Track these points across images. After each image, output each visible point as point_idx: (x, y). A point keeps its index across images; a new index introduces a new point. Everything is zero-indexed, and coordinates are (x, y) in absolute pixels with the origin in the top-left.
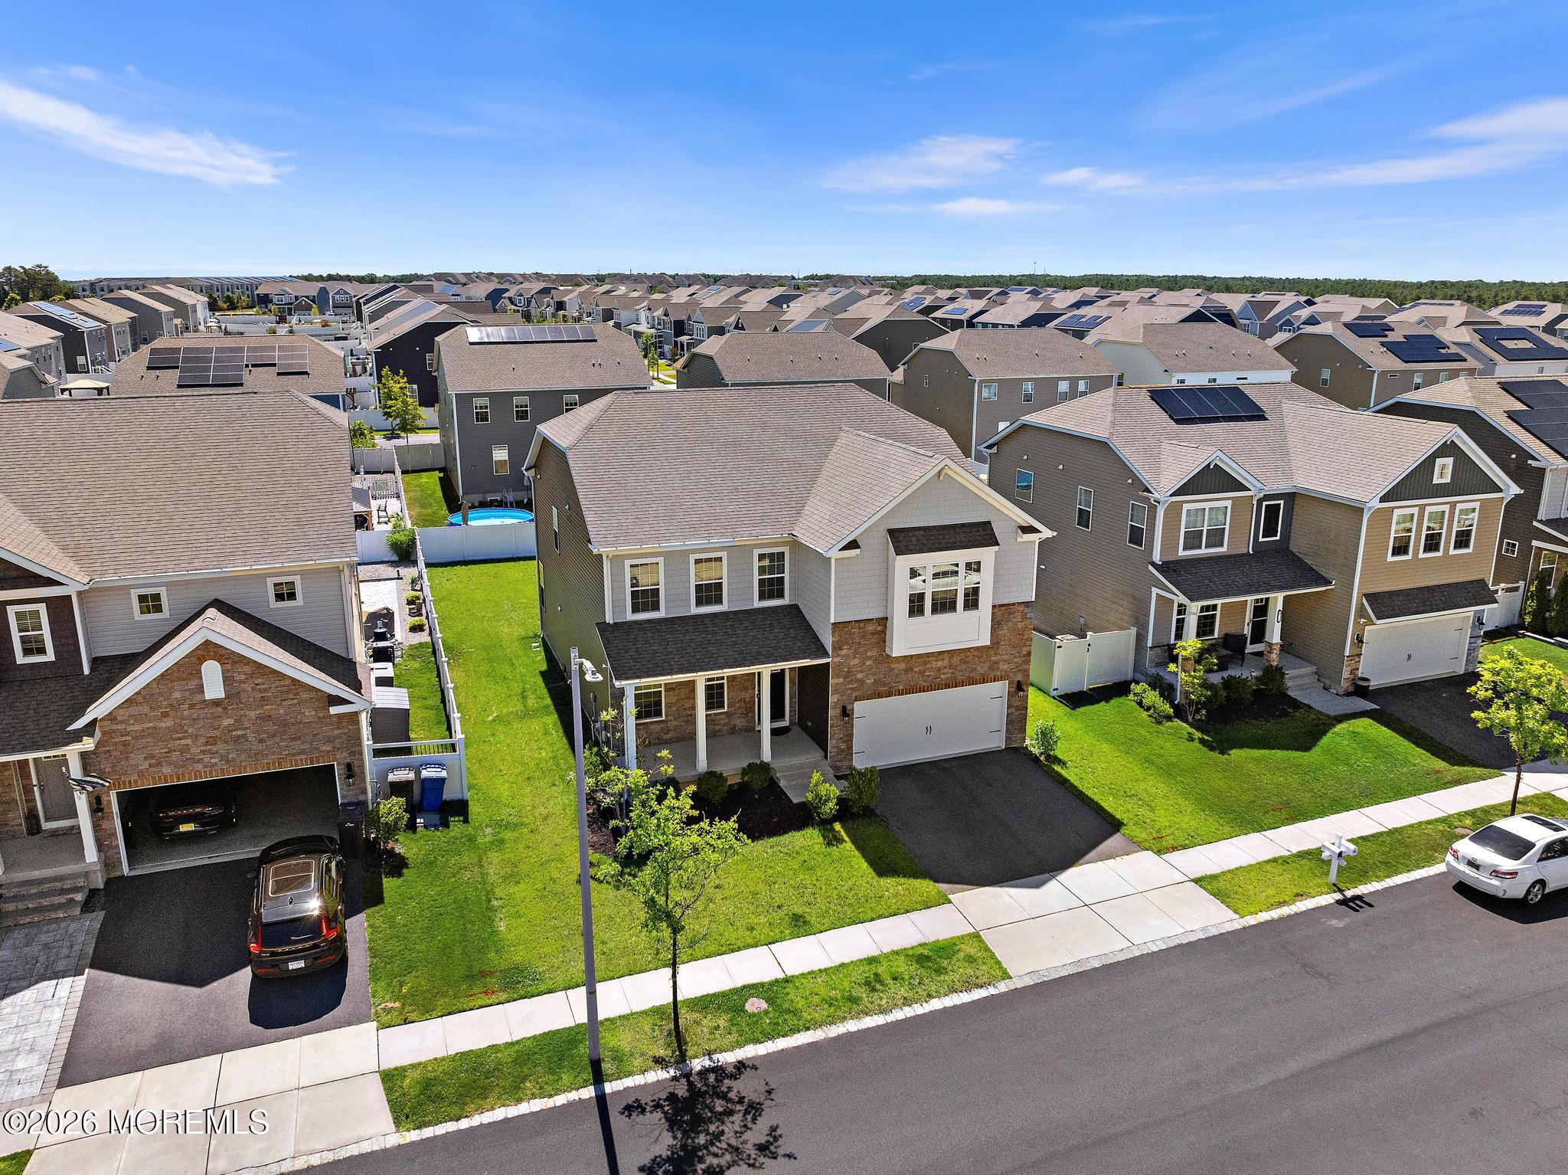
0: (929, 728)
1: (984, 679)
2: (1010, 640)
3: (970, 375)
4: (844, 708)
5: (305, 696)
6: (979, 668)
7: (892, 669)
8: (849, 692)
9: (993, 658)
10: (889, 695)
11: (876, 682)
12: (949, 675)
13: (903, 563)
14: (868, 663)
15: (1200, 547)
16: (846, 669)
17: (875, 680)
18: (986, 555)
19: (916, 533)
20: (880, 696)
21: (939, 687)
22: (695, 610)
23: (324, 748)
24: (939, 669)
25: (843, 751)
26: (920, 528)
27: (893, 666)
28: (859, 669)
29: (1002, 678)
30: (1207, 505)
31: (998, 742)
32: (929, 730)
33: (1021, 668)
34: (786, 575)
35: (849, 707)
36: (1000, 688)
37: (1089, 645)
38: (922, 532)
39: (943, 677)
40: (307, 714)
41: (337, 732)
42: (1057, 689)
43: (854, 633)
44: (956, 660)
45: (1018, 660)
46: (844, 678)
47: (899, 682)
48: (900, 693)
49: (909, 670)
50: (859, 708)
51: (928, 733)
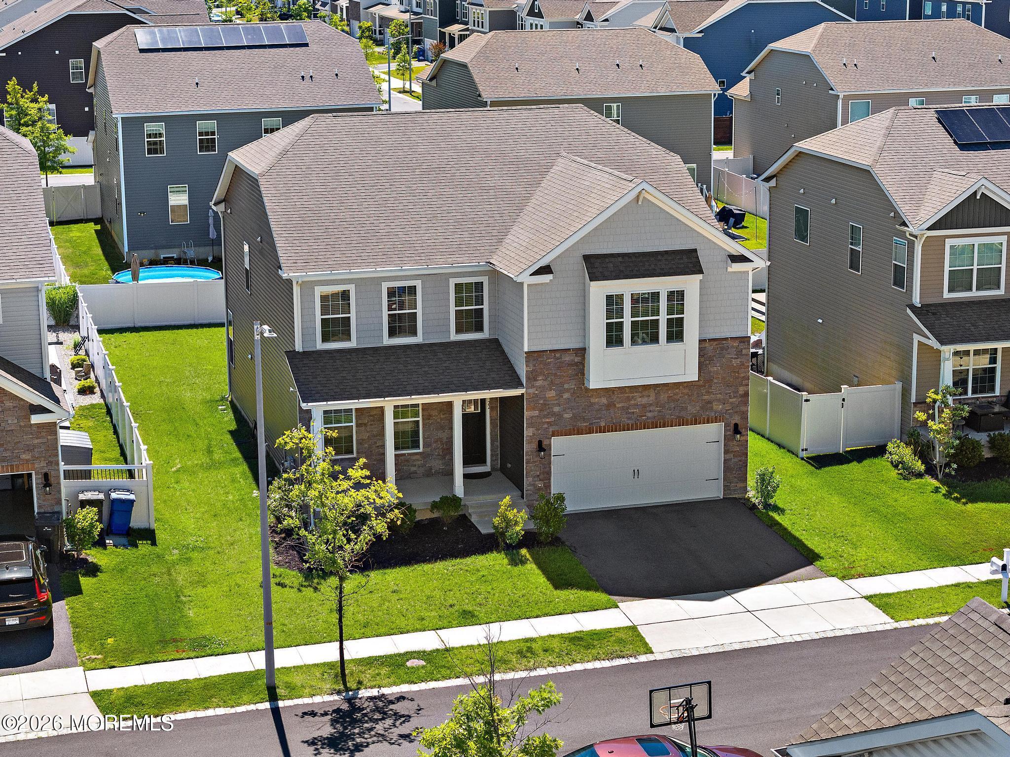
0: (636, 471)
1: (696, 420)
2: (723, 378)
3: (832, 89)
4: (540, 443)
5: (8, 404)
6: (689, 408)
7: (592, 404)
8: (546, 426)
9: (706, 397)
10: (590, 431)
11: (575, 418)
12: (656, 414)
13: (599, 290)
14: (566, 396)
15: (971, 290)
16: (541, 402)
17: (573, 414)
18: (690, 284)
19: (613, 260)
20: (580, 432)
21: (645, 427)
22: (387, 341)
23: (24, 456)
24: (644, 406)
25: (540, 489)
26: (619, 255)
27: (593, 400)
28: (555, 402)
29: (716, 420)
30: (977, 241)
31: (715, 491)
32: (636, 473)
33: (738, 409)
34: (486, 307)
35: (545, 442)
36: (714, 431)
37: (844, 400)
38: (620, 259)
39: (649, 415)
40: (10, 422)
41: (36, 441)
42: (806, 450)
43: (549, 363)
44: (664, 397)
45: (734, 400)
46: (541, 411)
47: (600, 418)
48: (602, 430)
49: (610, 406)
50: (557, 444)
51: (636, 477)
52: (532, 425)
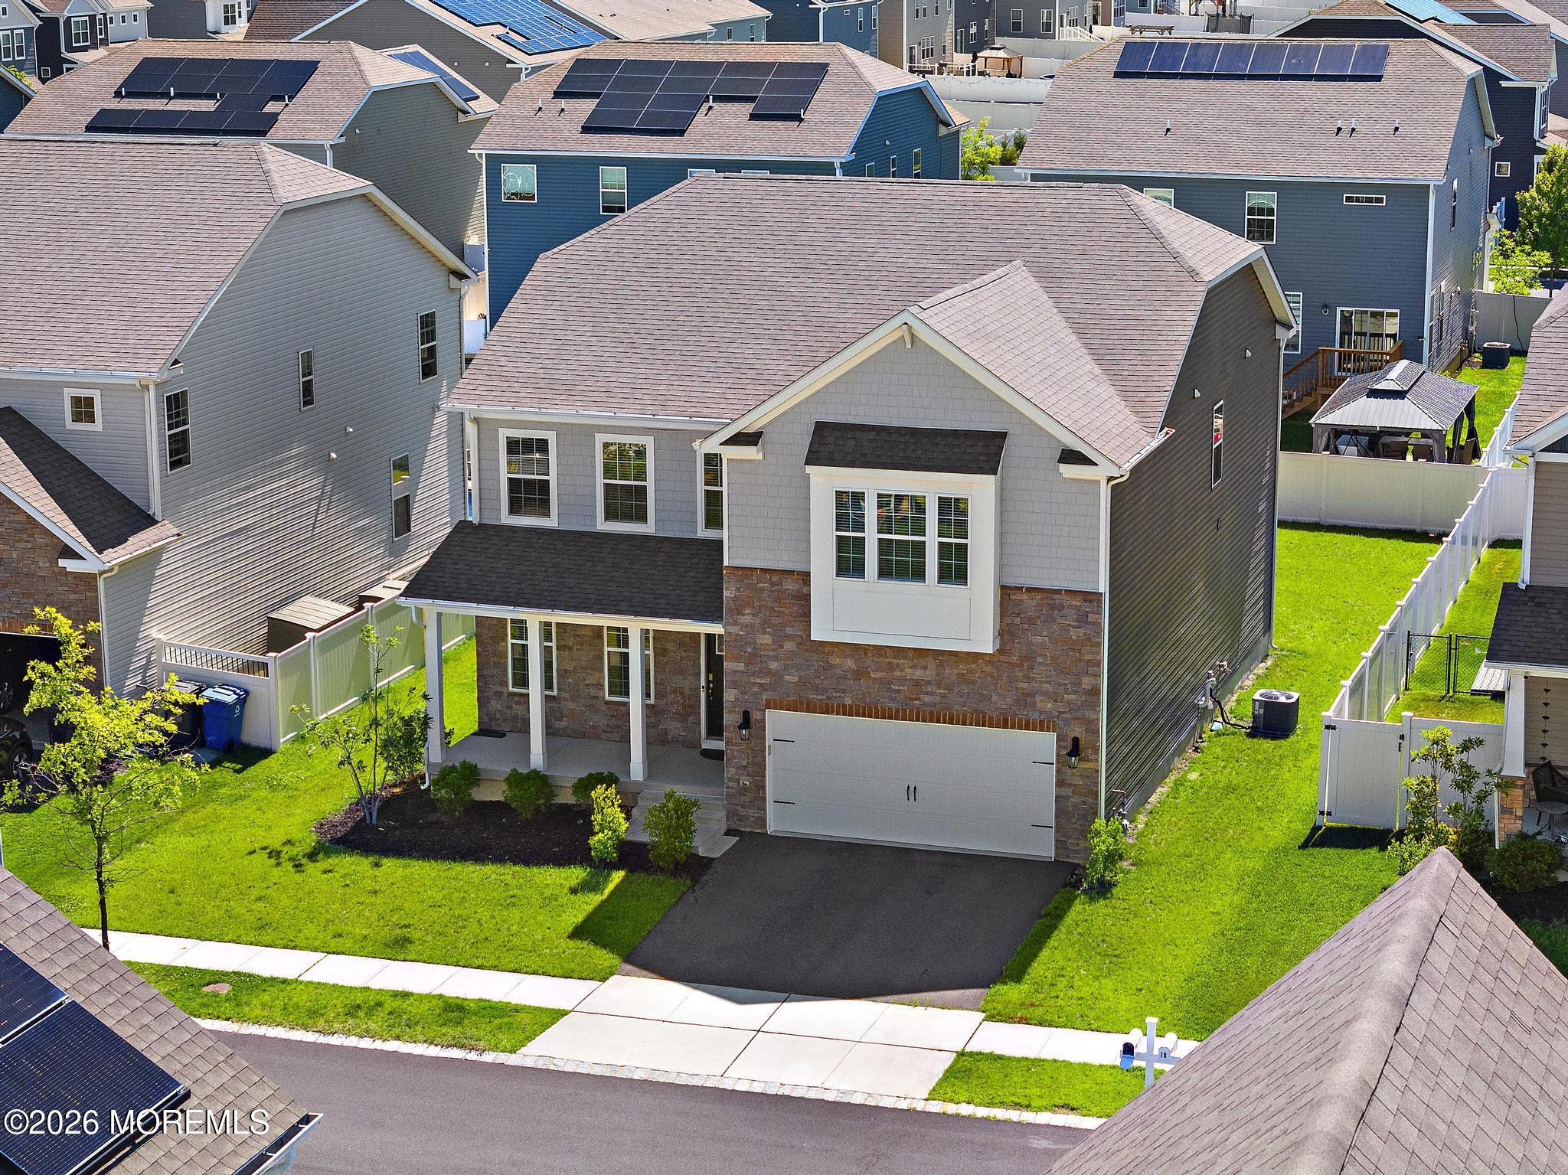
0: (911, 789)
1: (1006, 721)
4: (746, 716)
8: (756, 689)
10: (827, 710)
13: (824, 480)
17: (800, 677)
18: (976, 489)
20: (811, 708)
21: (919, 717)
22: (603, 525)
26: (873, 428)
27: (832, 660)
28: (772, 654)
29: (1042, 726)
31: (1045, 848)
32: (912, 792)
33: (1079, 714)
37: (1402, 737)
40: (41, 565)
42: (1329, 814)
43: (762, 590)
45: (1073, 697)
46: (747, 664)
48: (847, 711)
50: (777, 722)
51: (912, 797)
52: (734, 684)
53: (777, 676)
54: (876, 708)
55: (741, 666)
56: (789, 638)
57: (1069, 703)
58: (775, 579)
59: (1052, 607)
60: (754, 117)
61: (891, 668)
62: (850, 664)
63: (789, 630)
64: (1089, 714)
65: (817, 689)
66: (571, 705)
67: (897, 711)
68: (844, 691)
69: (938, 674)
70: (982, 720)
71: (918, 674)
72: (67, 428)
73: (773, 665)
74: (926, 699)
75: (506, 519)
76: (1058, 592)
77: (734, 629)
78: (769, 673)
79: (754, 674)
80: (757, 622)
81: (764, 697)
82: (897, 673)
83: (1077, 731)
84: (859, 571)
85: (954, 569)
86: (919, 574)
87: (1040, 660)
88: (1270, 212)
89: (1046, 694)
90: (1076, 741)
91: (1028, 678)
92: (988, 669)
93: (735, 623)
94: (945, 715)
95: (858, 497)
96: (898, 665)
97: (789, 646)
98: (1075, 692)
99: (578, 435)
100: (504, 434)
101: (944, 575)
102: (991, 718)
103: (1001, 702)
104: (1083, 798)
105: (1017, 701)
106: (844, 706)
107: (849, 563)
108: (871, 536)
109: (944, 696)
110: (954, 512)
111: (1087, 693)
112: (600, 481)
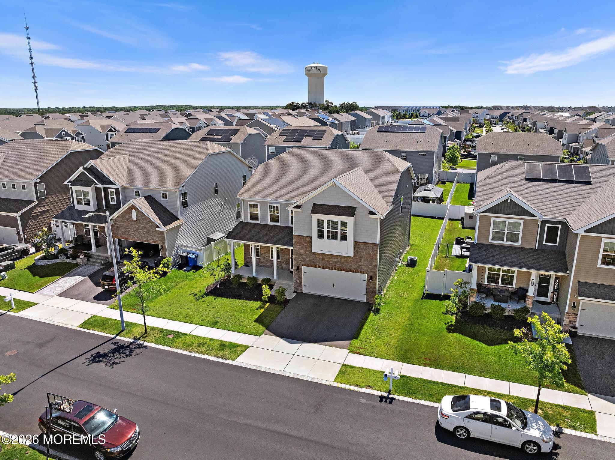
0: (334, 284)
2: (366, 258)
4: (298, 267)
7: (317, 257)
8: (300, 262)
10: (316, 267)
11: (310, 261)
13: (315, 217)
15: (503, 240)
16: (298, 253)
18: (350, 220)
19: (323, 206)
20: (312, 266)
22: (269, 223)
23: (157, 239)
25: (299, 283)
26: (326, 205)
28: (304, 254)
29: (363, 273)
30: (507, 220)
35: (300, 267)
37: (444, 275)
41: (160, 236)
43: (302, 240)
50: (305, 269)
51: (334, 286)
52: (296, 260)
53: (305, 259)
54: (327, 267)
55: (297, 256)
56: (307, 251)
57: (370, 268)
58: (304, 238)
59: (366, 247)
60: (313, 139)
61: (330, 258)
62: (321, 257)
63: (307, 249)
64: (374, 271)
65: (314, 262)
66: (263, 260)
67: (331, 268)
68: (319, 263)
69: (340, 260)
70: (350, 271)
71: (336, 260)
72: (161, 200)
73: (304, 257)
74: (338, 265)
75: (250, 221)
76: (368, 243)
77: (295, 248)
78: (303, 258)
79: (300, 258)
80: (300, 247)
81: (302, 263)
82: (331, 260)
83: (372, 274)
84: (323, 237)
85: (344, 238)
86: (336, 238)
87: (363, 258)
88: (405, 156)
89: (365, 266)
90: (371, 276)
91: (360, 262)
92: (351, 260)
93: (296, 247)
94: (342, 269)
95: (323, 221)
96: (331, 258)
97: (307, 253)
98: (371, 266)
99: (264, 204)
100: (249, 203)
101: (342, 239)
102: (352, 270)
103: (354, 267)
104: (373, 289)
105: (358, 267)
106: (319, 266)
107: (320, 235)
108: (325, 230)
109: (342, 265)
110: (344, 224)
111: (374, 266)
112: (269, 214)
